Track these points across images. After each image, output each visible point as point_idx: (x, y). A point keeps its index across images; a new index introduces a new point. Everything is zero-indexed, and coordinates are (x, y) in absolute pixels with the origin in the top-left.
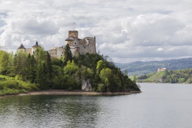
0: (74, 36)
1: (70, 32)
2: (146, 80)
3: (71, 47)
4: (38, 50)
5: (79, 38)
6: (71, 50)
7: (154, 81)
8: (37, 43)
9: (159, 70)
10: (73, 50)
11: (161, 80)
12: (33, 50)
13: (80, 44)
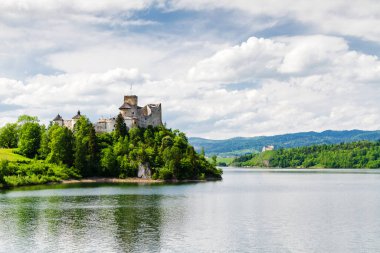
0: (132, 103)
1: (126, 98)
2: (247, 163)
3: (125, 118)
4: (79, 123)
5: (139, 105)
6: (126, 122)
7: (258, 164)
8: (79, 113)
9: (264, 149)
10: (129, 122)
11: (267, 163)
12: (73, 122)
13: (139, 113)
